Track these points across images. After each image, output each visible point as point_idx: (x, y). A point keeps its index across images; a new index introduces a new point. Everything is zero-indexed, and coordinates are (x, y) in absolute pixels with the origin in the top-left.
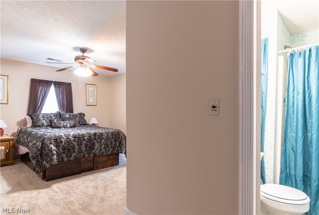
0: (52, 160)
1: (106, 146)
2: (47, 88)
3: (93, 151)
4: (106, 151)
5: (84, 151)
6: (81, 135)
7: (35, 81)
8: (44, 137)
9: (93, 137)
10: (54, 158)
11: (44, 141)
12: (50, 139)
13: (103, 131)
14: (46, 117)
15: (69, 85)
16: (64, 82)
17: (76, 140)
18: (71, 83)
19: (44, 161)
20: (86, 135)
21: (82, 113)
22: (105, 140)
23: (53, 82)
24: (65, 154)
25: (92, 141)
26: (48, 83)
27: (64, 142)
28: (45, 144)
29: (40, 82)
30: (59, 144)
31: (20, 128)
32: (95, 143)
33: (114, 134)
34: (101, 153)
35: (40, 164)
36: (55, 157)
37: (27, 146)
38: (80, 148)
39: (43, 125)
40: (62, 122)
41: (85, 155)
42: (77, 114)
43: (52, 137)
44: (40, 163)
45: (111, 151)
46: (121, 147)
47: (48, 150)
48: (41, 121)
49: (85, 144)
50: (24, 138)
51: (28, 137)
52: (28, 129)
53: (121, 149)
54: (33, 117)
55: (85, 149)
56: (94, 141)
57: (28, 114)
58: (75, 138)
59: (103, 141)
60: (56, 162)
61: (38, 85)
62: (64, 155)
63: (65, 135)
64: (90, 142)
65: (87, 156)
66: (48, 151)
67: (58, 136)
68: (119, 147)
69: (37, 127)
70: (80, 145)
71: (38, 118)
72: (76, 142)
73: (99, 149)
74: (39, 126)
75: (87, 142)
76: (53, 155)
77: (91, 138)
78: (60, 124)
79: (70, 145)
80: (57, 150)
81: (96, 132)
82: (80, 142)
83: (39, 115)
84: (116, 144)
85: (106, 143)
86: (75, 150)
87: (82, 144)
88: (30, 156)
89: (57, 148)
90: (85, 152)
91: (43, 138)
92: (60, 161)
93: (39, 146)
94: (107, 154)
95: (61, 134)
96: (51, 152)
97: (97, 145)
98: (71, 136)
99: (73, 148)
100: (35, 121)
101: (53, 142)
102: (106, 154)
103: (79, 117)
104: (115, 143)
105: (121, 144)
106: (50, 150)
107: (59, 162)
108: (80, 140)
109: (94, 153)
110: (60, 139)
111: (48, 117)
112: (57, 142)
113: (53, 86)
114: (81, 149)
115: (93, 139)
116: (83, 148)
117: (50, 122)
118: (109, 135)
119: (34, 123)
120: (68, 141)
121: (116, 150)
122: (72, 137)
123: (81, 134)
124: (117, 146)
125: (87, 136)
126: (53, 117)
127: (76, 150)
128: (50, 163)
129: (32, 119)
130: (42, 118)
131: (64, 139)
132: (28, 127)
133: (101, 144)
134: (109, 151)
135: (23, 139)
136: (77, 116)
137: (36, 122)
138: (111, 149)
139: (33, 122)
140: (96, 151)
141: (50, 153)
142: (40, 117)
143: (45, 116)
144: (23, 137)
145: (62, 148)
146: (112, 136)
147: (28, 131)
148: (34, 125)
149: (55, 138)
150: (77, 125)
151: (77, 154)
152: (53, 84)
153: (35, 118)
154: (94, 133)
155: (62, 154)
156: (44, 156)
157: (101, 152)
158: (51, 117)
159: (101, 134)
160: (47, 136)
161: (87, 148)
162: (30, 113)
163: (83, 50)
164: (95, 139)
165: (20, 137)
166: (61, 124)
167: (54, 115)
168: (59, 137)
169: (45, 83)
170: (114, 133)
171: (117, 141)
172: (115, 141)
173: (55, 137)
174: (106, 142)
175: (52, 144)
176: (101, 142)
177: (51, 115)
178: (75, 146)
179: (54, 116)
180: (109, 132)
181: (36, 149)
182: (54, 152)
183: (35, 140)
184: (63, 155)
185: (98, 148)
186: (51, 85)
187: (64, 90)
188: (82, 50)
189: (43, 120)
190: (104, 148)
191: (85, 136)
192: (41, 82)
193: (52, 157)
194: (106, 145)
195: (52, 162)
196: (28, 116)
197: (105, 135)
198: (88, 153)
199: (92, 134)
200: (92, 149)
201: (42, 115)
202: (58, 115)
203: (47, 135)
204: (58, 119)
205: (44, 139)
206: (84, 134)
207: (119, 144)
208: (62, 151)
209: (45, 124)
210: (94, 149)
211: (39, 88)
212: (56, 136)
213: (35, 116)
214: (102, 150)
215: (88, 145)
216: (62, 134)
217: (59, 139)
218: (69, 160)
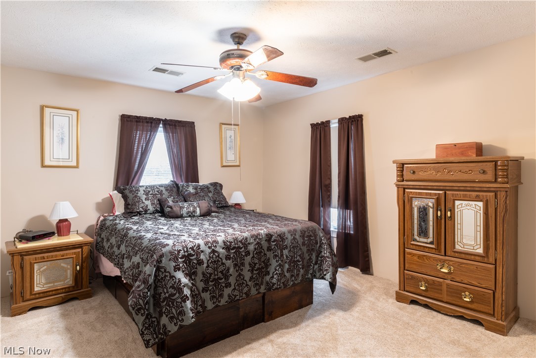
0: (182, 313)
1: (292, 265)
2: (150, 134)
3: (265, 277)
4: (292, 276)
5: (248, 280)
6: (241, 241)
7: (128, 119)
8: (161, 253)
9: (265, 245)
10: (187, 308)
11: (161, 261)
12: (174, 256)
13: (284, 229)
14: (151, 192)
15: (191, 127)
16: (181, 121)
17: (232, 256)
18: (193, 123)
19: (164, 315)
20: (251, 241)
21: (217, 183)
22: (290, 251)
23: (162, 120)
24: (209, 292)
25: (263, 254)
26: (151, 123)
27: (205, 261)
28: (163, 270)
29: (137, 122)
30: (196, 268)
31: (102, 218)
32: (269, 259)
33: (307, 234)
34: (283, 283)
35: (153, 322)
36: (189, 304)
37: (118, 264)
38: (240, 275)
39: (146, 211)
40: (186, 205)
41: (249, 290)
42: (210, 186)
43: (179, 251)
44: (154, 319)
45: (302, 275)
46: (321, 265)
47: (173, 287)
48: (143, 202)
49: (250, 264)
50: (111, 244)
51: (119, 243)
52: (117, 222)
53: (320, 270)
54: (126, 195)
55: (251, 275)
56: (268, 253)
57: (117, 188)
58: (229, 250)
59: (286, 252)
60: (192, 318)
61: (135, 127)
62: (206, 296)
63: (206, 244)
64: (261, 258)
65: (254, 291)
66: (171, 291)
67: (192, 248)
68: (316, 263)
69: (134, 216)
70: (239, 267)
71: (136, 196)
72: (231, 260)
73: (280, 274)
74: (139, 213)
75: (253, 257)
76: (184, 299)
77: (262, 247)
78: (182, 208)
79: (220, 270)
80: (192, 284)
81: (271, 231)
82: (239, 260)
83: (138, 190)
84: (310, 259)
85: (292, 257)
86: (229, 281)
87: (243, 264)
88: (129, 304)
89: (191, 279)
90: (249, 283)
91: (158, 254)
92: (199, 312)
93: (149, 275)
94: (294, 283)
95: (197, 242)
96: (180, 291)
97: (274, 263)
98: (220, 247)
99: (226, 276)
100: (130, 203)
101: (181, 265)
102: (292, 283)
103: (212, 191)
104: (309, 255)
105: (321, 257)
106: (175, 286)
107: (197, 314)
108: (239, 254)
109: (267, 283)
110: (197, 255)
111: (156, 192)
112: (190, 264)
113: (162, 129)
114: (242, 277)
115: (266, 250)
116: (247, 275)
117: (160, 204)
118: (297, 237)
119: (129, 207)
120: (215, 260)
121: (311, 272)
122: (223, 249)
123: (240, 238)
124: (313, 262)
125: (252, 243)
126: (166, 194)
127: (232, 280)
128: (179, 323)
129: (125, 197)
130: (145, 196)
131: (205, 255)
132: (116, 216)
133: (282, 261)
134: (298, 275)
135: (109, 244)
136: (210, 189)
137: (132, 205)
138: (302, 271)
139: (127, 206)
140: (273, 277)
141: (177, 295)
142: (139, 193)
143: (149, 191)
144: (108, 240)
145: (201, 278)
146: (302, 241)
147: (119, 227)
148: (128, 211)
149: (186, 254)
150: (213, 209)
151: (234, 289)
152: (161, 125)
153: (130, 196)
154: (267, 235)
155: (203, 292)
156: (163, 302)
157: (282, 281)
158: (161, 193)
159: (281, 236)
160: (167, 248)
161: (255, 272)
162: (119, 185)
163: (239, 37)
164: (269, 249)
165: (103, 239)
166: (184, 208)
167: (167, 187)
168: (194, 251)
169: (147, 122)
170: (305, 232)
171: (312, 249)
172: (308, 250)
173: (185, 249)
174: (292, 254)
175: (179, 269)
176: (282, 255)
177: (161, 188)
178: (229, 269)
179: (167, 190)
180: (295, 230)
181: (143, 286)
182: (187, 292)
183: (138, 256)
184: (204, 295)
185: (276, 270)
186: (159, 127)
187: (181, 137)
188: (236, 37)
189: (146, 199)
190: (288, 271)
191: (249, 244)
192: (140, 122)
193: (182, 307)
194: (293, 262)
195: (183, 320)
196: (116, 192)
197: (290, 237)
198: (257, 284)
199: (264, 236)
200: (263, 275)
201: (144, 188)
202: (174, 187)
203: (167, 245)
204: (174, 198)
205: (162, 256)
206: (246, 238)
207: (317, 257)
208: (201, 285)
209: (151, 208)
210: (268, 273)
211: (136, 135)
212: (187, 248)
213: (131, 191)
214: (285, 276)
215: (255, 264)
216: (201, 242)
217: (195, 257)
218: (217, 306)
